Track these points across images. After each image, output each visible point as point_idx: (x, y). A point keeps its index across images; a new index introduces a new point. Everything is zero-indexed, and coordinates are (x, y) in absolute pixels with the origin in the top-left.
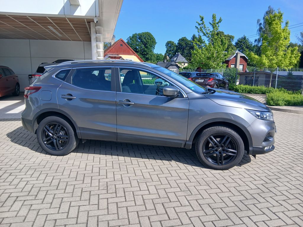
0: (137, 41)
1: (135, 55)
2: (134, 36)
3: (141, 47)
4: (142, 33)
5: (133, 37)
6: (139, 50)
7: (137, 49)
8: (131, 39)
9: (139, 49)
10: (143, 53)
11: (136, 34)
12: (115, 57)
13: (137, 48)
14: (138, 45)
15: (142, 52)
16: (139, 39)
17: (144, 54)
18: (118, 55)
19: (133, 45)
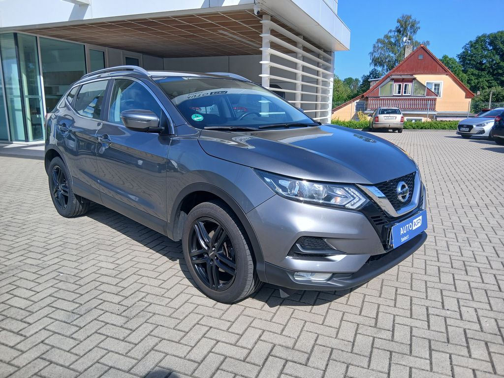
0: (485, 49)
1: (447, 75)
2: (480, 40)
3: (493, 60)
4: (498, 32)
5: (477, 42)
6: (486, 66)
7: (483, 64)
8: (472, 46)
9: (488, 65)
10: (495, 72)
11: (484, 36)
12: (404, 79)
13: (484, 62)
14: (486, 57)
15: (494, 70)
16: (490, 44)
17: (498, 73)
18: (412, 75)
19: (475, 57)
